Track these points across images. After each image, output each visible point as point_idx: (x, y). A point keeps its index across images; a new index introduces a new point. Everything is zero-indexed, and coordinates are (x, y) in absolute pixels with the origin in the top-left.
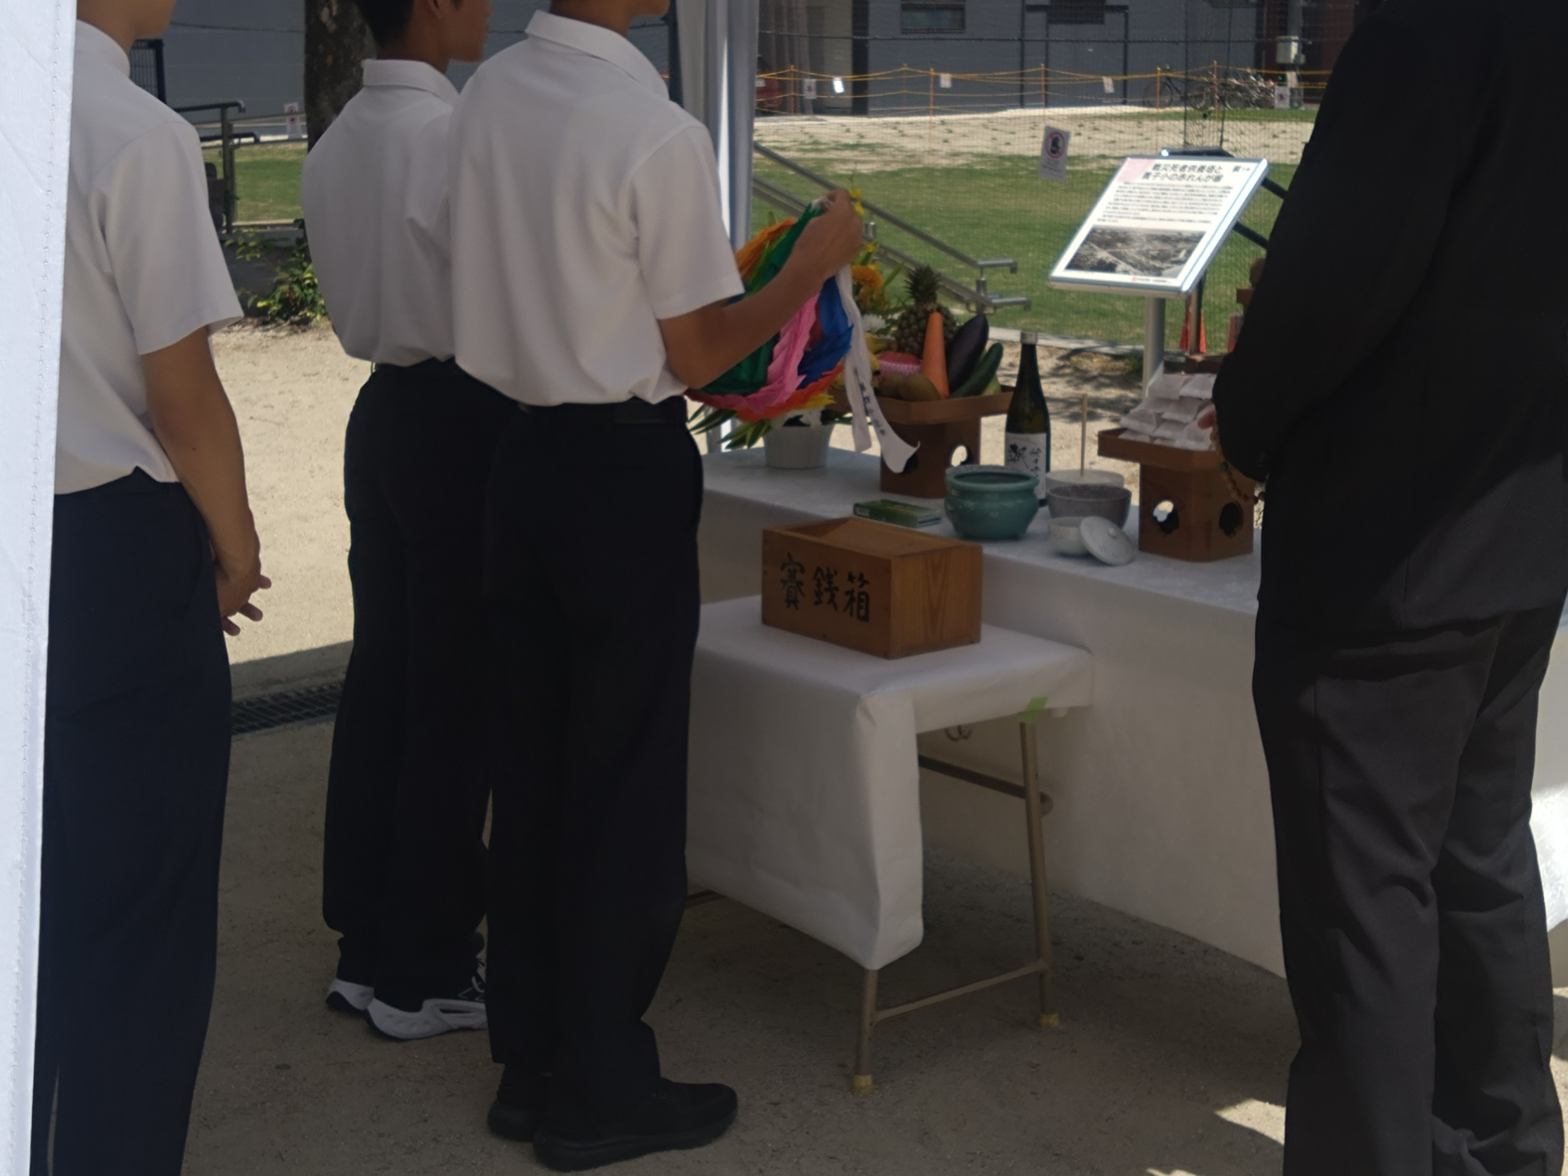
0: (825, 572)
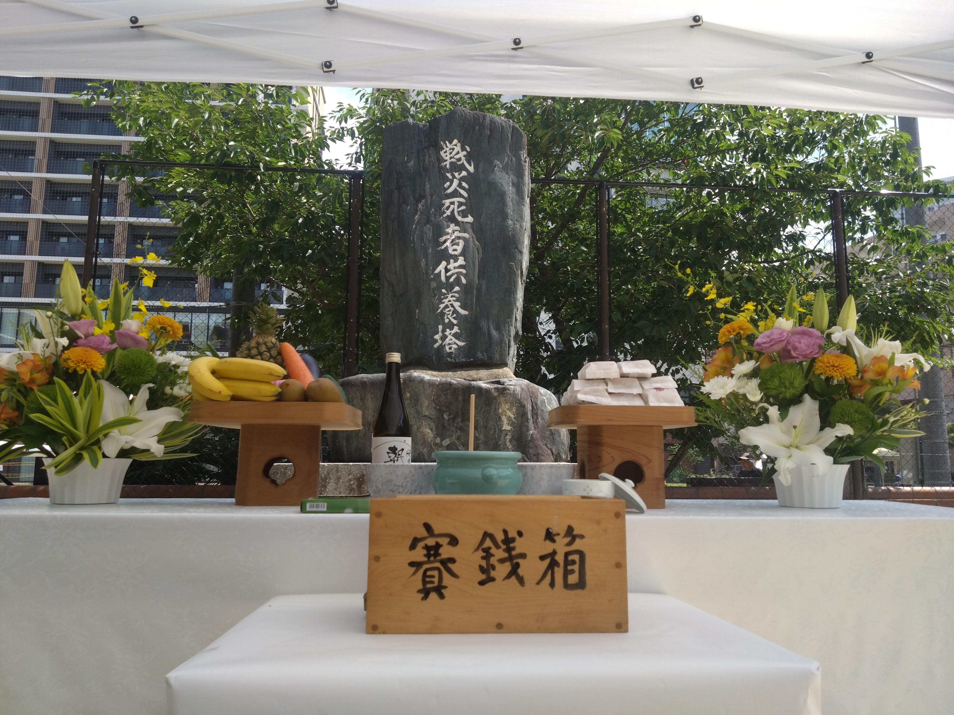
0: (500, 537)
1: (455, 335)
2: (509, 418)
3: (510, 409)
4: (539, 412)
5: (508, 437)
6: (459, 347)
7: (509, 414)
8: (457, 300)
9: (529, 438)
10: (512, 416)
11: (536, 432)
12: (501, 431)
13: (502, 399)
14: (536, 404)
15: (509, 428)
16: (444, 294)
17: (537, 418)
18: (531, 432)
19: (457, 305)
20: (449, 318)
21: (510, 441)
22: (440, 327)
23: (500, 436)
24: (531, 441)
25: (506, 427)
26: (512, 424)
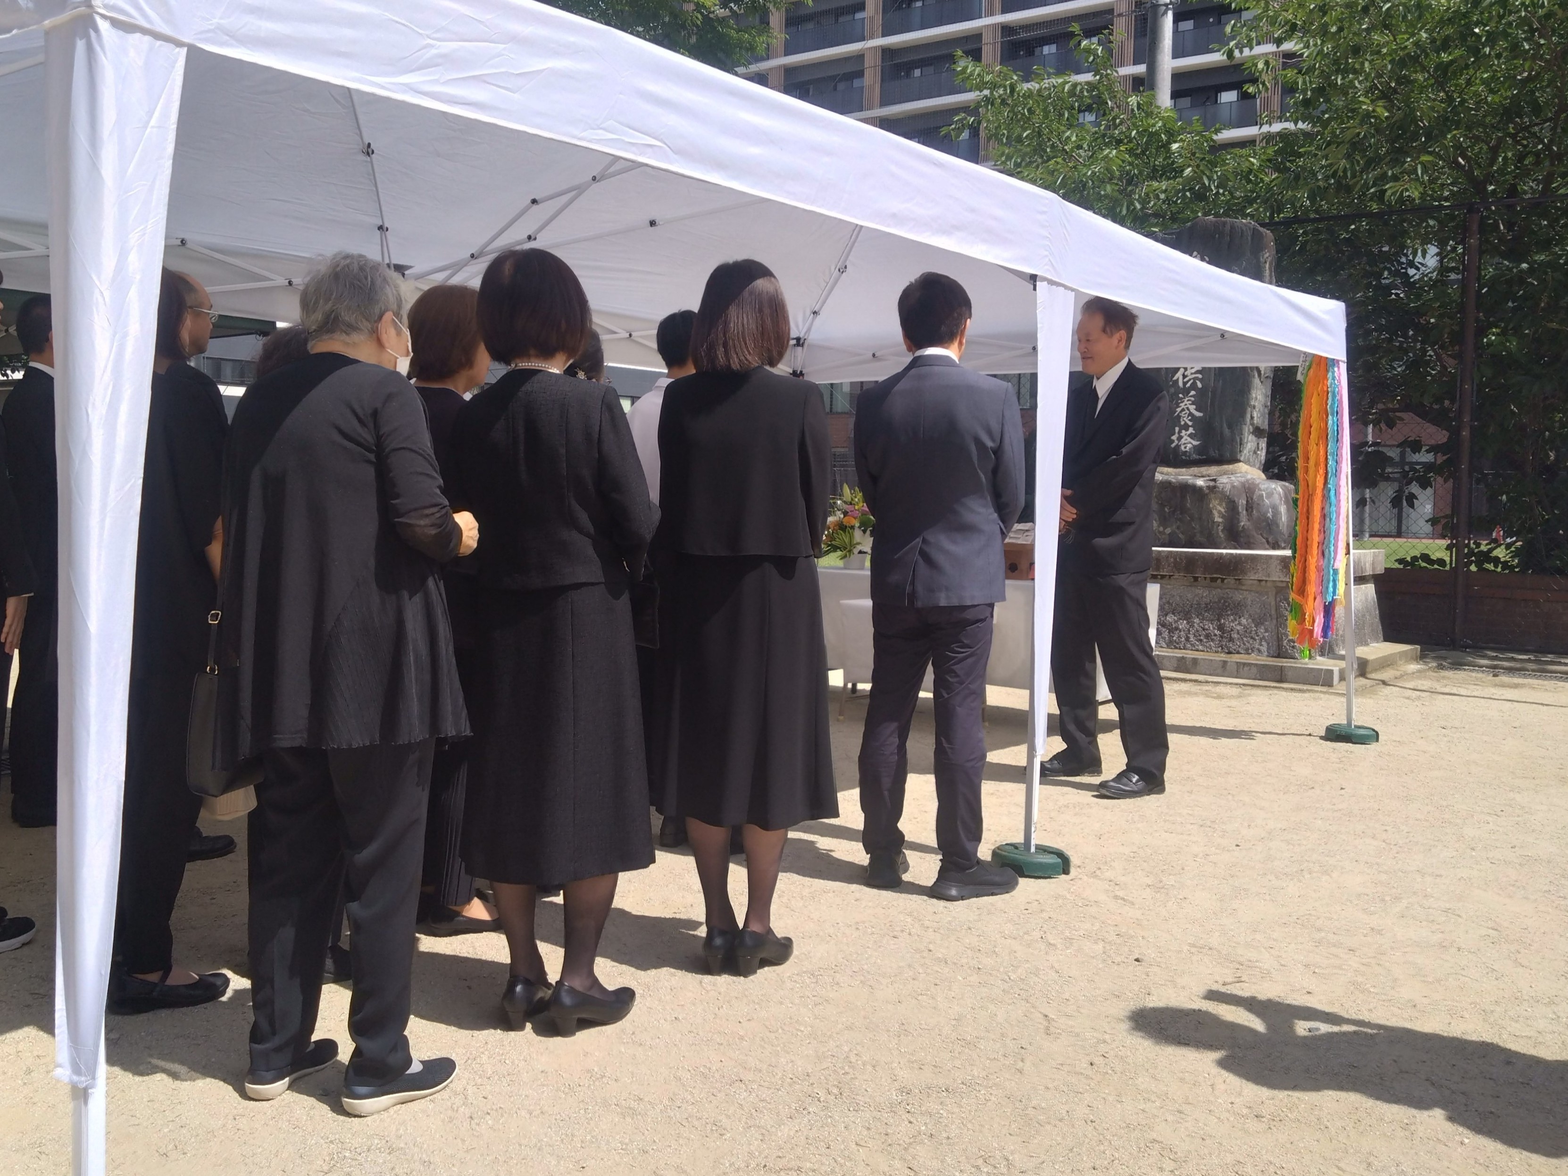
1: (1190, 436)
2: (1220, 512)
3: (1220, 505)
4: (1255, 506)
5: (1220, 528)
6: (1194, 447)
7: (1219, 508)
8: (1193, 403)
9: (1240, 529)
10: (1223, 510)
11: (1248, 523)
12: (1214, 522)
13: (1213, 496)
14: (1252, 499)
15: (1220, 520)
16: (1182, 398)
17: (1252, 511)
18: (1242, 524)
19: (1192, 408)
20: (1185, 420)
21: (1222, 531)
22: (1177, 429)
23: (1213, 527)
24: (1242, 531)
25: (1218, 519)
26: (1223, 517)
